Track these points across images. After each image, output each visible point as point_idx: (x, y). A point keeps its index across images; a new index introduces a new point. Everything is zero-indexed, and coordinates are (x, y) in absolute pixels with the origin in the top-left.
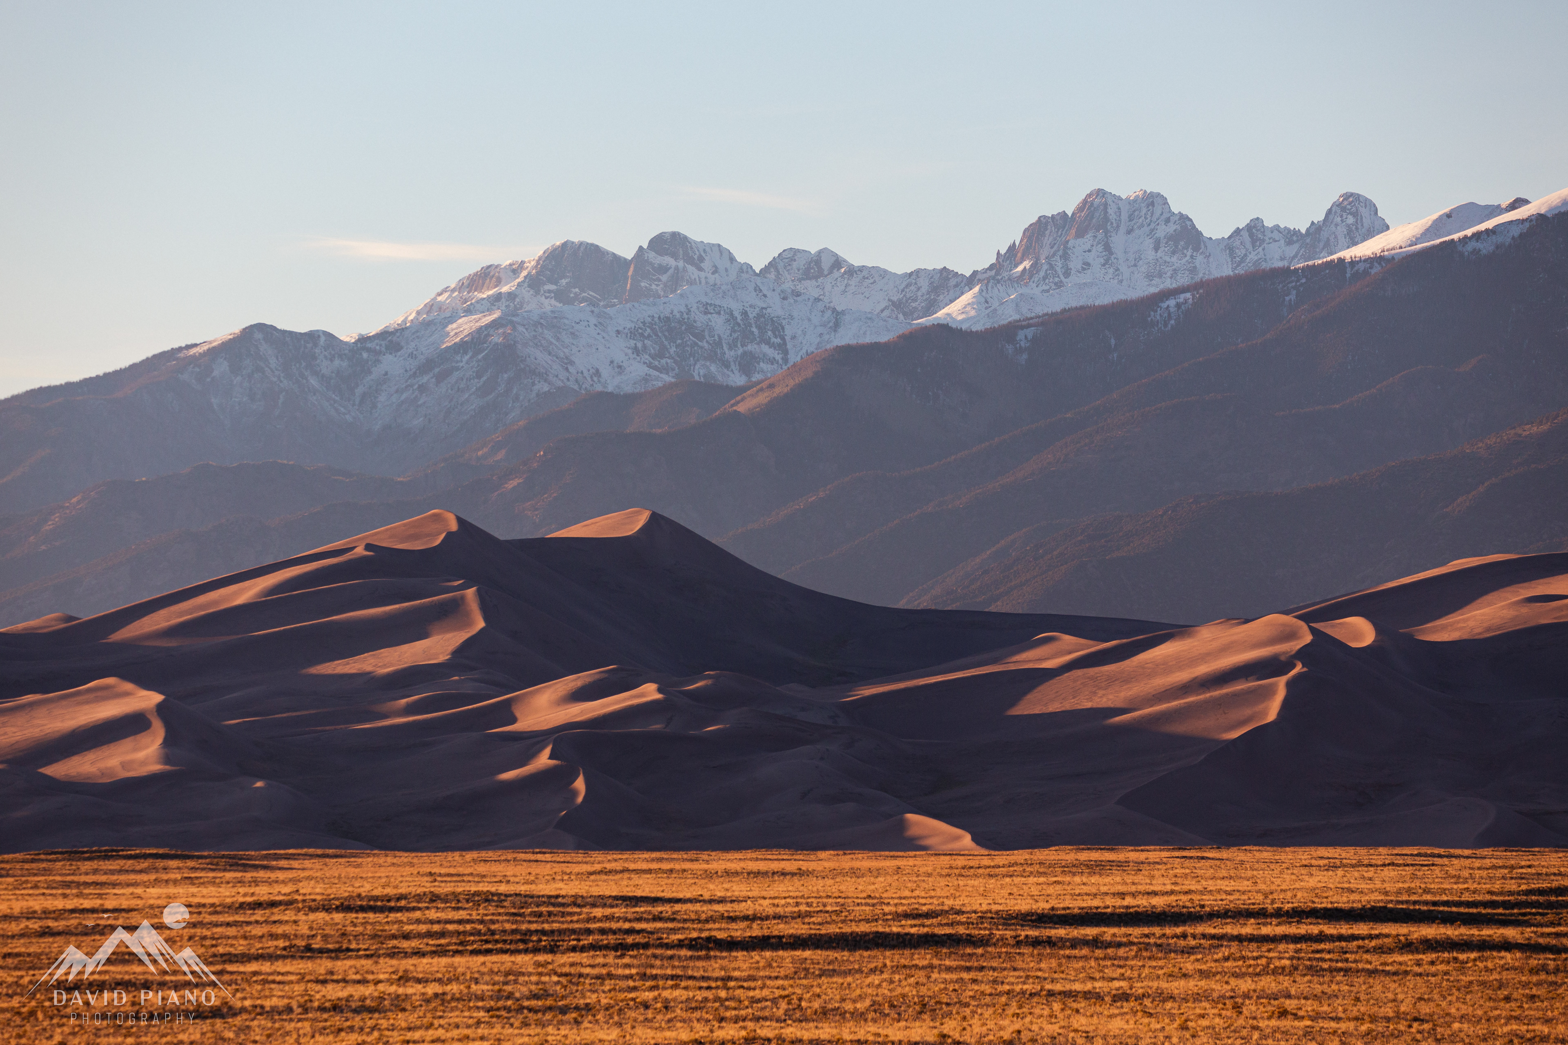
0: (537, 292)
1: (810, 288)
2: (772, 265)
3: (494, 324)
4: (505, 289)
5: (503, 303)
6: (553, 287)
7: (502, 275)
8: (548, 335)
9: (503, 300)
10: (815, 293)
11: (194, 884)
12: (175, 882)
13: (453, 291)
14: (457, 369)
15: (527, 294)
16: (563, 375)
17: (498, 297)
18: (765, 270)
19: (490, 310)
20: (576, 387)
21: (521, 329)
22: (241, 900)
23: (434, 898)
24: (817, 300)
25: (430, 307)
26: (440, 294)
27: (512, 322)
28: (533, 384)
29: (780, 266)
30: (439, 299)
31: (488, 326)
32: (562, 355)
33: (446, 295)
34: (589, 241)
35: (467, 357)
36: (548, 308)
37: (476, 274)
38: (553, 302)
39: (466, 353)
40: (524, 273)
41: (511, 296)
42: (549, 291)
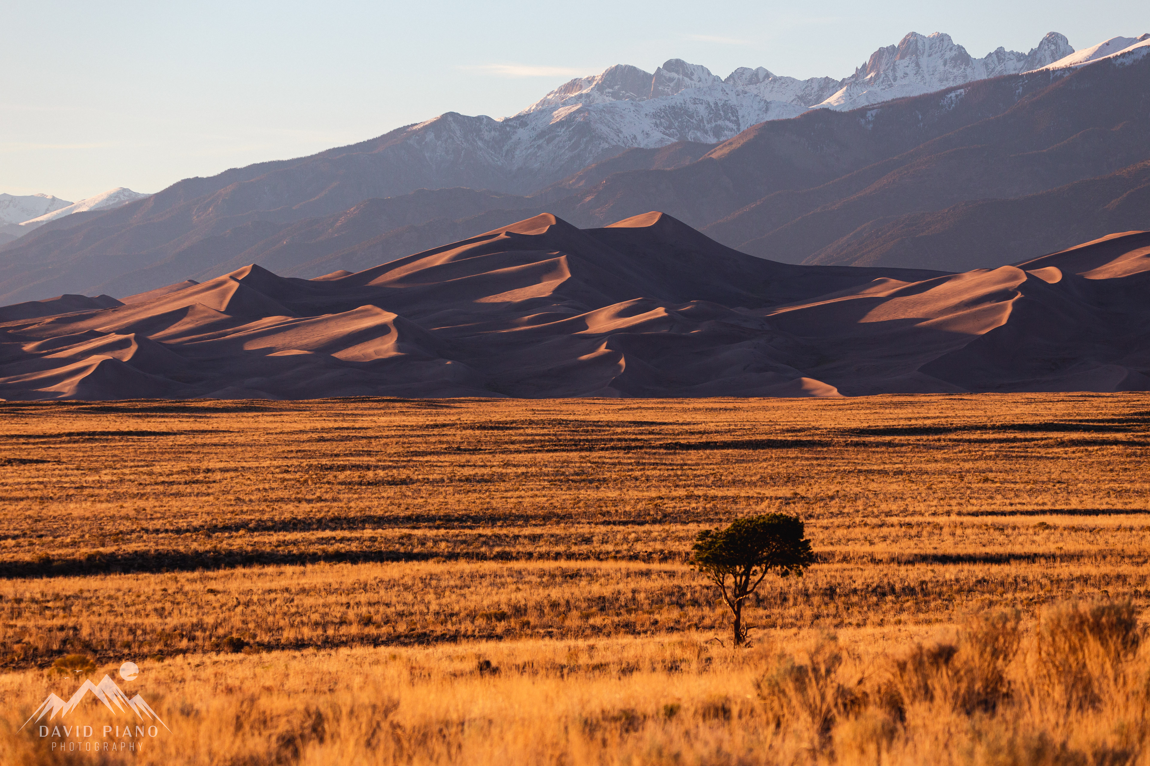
0: (602, 93)
1: (753, 89)
2: (731, 76)
3: (579, 111)
4: (584, 92)
5: (583, 100)
6: (611, 90)
7: (583, 84)
8: (608, 117)
9: (583, 98)
10: (755, 92)
13: (556, 93)
14: (558, 136)
15: (596, 94)
16: (616, 139)
17: (580, 96)
18: (727, 80)
19: (576, 104)
20: (623, 145)
21: (593, 113)
22: (428, 423)
23: (531, 422)
24: (756, 96)
25: (543, 102)
26: (549, 95)
27: (588, 110)
28: (600, 144)
29: (736, 77)
30: (549, 97)
31: (574, 112)
32: (615, 128)
33: (552, 95)
34: (631, 65)
35: (563, 130)
36: (608, 102)
37: (568, 84)
38: (611, 98)
39: (563, 127)
40: (595, 83)
41: (588, 95)
42: (609, 93)
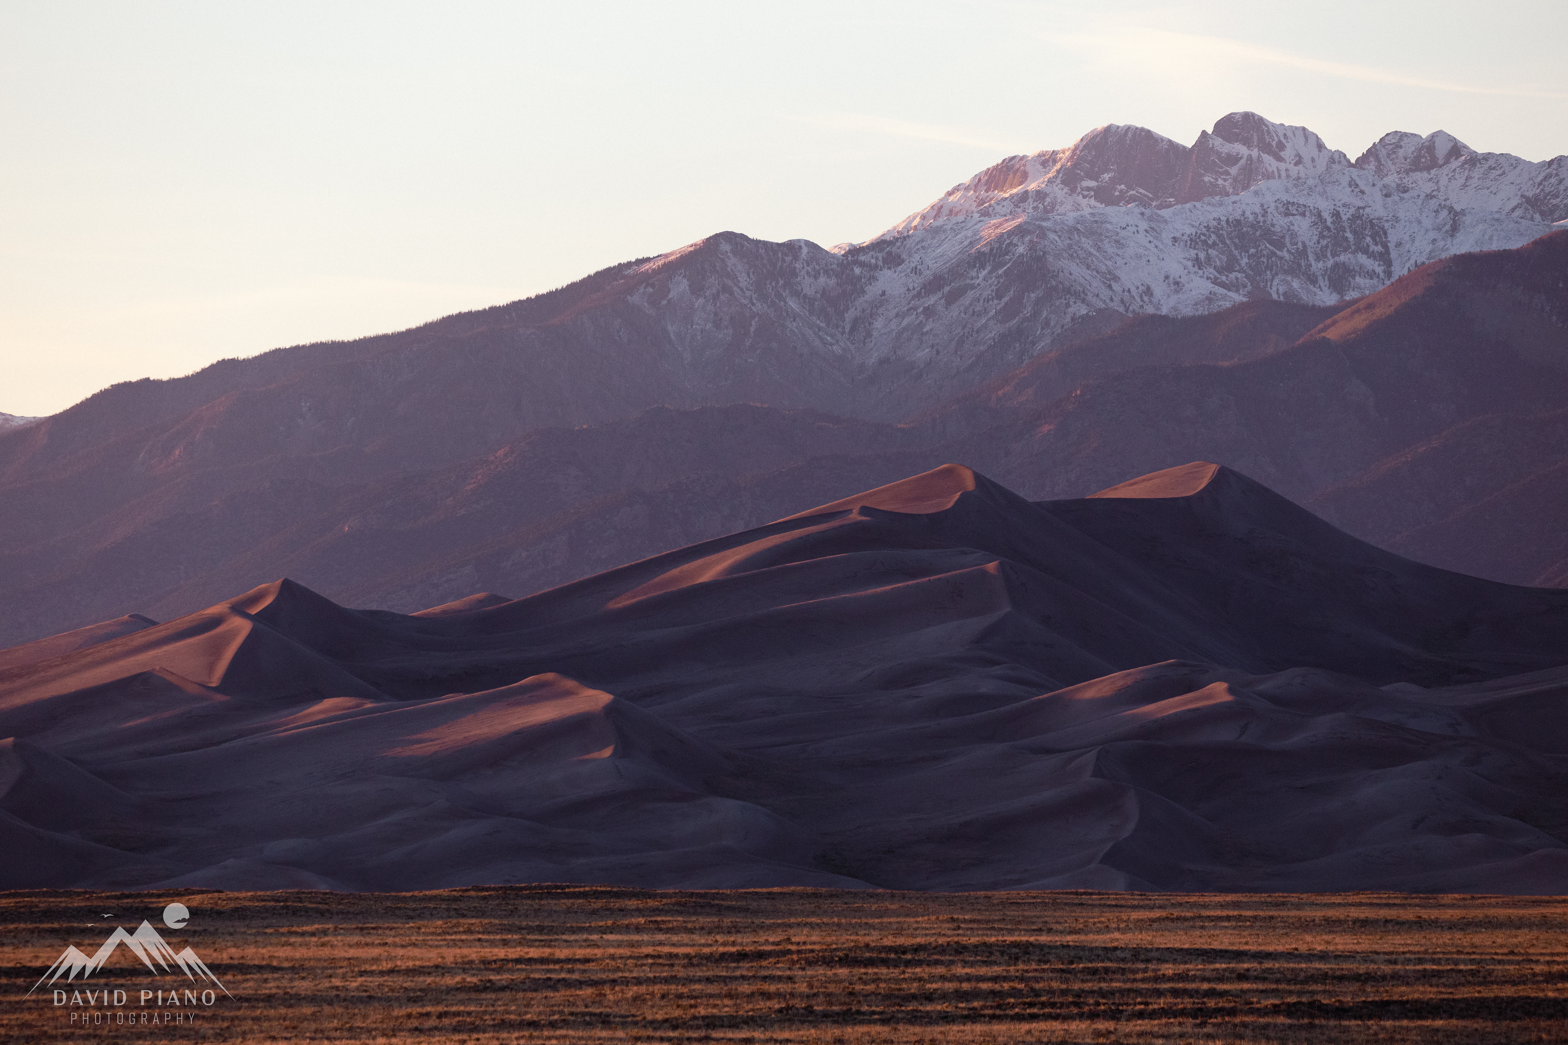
0: (1073, 191)
1: (1421, 181)
2: (1372, 153)
3: (1020, 231)
4: (1032, 186)
5: (1030, 205)
6: (1092, 184)
7: (1028, 168)
8: (1087, 243)
9: (1030, 200)
10: (1428, 188)
11: (661, 930)
12: (638, 929)
13: (967, 188)
14: (972, 287)
15: (1059, 192)
16: (1105, 293)
17: (1024, 197)
18: (1363, 160)
19: (1013, 215)
20: (1121, 309)
21: (1052, 236)
22: (721, 949)
24: (1430, 196)
25: (938, 209)
26: (950, 194)
27: (1040, 227)
28: (1068, 305)
29: (1383, 153)
30: (951, 198)
31: (1011, 233)
32: (1103, 268)
33: (959, 194)
34: (1139, 126)
35: (984, 273)
36: (1087, 211)
37: (996, 168)
38: (1093, 202)
39: (983, 267)
40: (1058, 166)
41: (1040, 195)
42: (1089, 189)
